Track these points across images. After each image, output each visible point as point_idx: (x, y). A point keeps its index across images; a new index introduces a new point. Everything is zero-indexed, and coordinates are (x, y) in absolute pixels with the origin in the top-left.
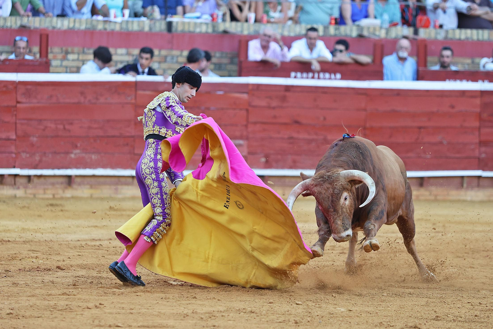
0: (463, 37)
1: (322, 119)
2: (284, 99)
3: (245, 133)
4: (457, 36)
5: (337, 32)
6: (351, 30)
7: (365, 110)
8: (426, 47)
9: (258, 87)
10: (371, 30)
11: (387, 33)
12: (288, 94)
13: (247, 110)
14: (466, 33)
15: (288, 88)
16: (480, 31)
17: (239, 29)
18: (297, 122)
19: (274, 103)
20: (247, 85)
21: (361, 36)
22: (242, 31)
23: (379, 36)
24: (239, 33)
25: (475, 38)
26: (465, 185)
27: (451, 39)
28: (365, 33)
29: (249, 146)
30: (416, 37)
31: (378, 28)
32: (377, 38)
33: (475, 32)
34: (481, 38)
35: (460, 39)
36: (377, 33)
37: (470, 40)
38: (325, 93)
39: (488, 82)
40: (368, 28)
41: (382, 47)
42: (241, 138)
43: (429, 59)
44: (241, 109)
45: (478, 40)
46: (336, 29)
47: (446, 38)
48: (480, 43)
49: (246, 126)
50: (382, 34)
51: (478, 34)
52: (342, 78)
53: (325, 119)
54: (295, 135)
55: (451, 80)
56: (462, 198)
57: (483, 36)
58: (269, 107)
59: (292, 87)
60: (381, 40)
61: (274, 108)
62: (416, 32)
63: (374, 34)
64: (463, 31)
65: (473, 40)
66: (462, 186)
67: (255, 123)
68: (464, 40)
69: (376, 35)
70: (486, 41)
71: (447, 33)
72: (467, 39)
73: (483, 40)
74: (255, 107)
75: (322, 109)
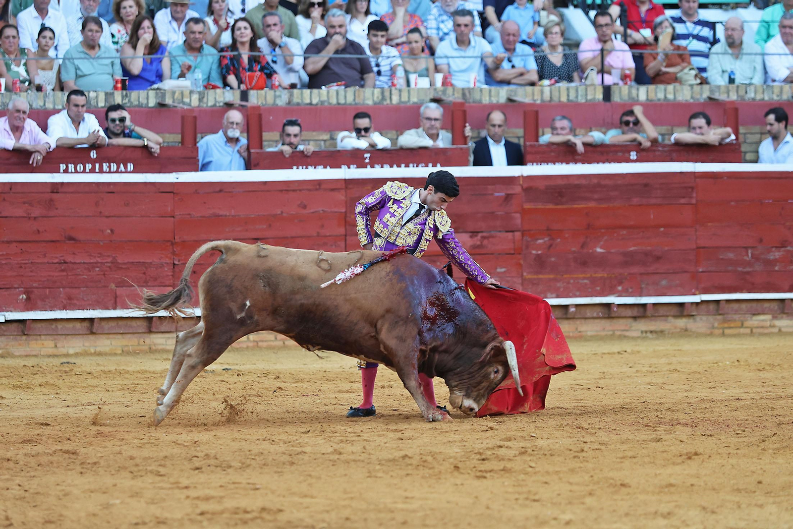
0: (315, 101)
1: (109, 231)
2: (50, 204)
4: (307, 101)
5: (126, 101)
6: (148, 98)
7: (172, 216)
8: (260, 116)
9: (11, 186)
10: (177, 95)
11: (201, 100)
12: (55, 196)
14: (319, 94)
15: (56, 187)
16: (341, 91)
18: (71, 238)
19: (36, 212)
21: (162, 105)
23: (190, 105)
25: (334, 101)
27: (298, 104)
28: (168, 101)
30: (244, 103)
31: (187, 93)
32: (185, 107)
34: (342, 101)
35: (310, 104)
36: (187, 100)
37: (326, 104)
38: (111, 192)
39: (356, 167)
40: (174, 93)
41: (195, 118)
43: (266, 135)
45: (337, 104)
46: (124, 96)
47: (289, 103)
48: (340, 108)
50: (195, 101)
51: (337, 95)
52: (136, 170)
53: (112, 231)
54: (69, 259)
57: (345, 97)
58: (28, 218)
59: (62, 184)
60: (192, 110)
61: (35, 218)
62: (244, 96)
63: (181, 101)
65: (330, 104)
68: (317, 104)
69: (184, 103)
70: (350, 104)
71: (291, 95)
72: (322, 102)
73: (345, 104)
74: (6, 217)
75: (107, 217)
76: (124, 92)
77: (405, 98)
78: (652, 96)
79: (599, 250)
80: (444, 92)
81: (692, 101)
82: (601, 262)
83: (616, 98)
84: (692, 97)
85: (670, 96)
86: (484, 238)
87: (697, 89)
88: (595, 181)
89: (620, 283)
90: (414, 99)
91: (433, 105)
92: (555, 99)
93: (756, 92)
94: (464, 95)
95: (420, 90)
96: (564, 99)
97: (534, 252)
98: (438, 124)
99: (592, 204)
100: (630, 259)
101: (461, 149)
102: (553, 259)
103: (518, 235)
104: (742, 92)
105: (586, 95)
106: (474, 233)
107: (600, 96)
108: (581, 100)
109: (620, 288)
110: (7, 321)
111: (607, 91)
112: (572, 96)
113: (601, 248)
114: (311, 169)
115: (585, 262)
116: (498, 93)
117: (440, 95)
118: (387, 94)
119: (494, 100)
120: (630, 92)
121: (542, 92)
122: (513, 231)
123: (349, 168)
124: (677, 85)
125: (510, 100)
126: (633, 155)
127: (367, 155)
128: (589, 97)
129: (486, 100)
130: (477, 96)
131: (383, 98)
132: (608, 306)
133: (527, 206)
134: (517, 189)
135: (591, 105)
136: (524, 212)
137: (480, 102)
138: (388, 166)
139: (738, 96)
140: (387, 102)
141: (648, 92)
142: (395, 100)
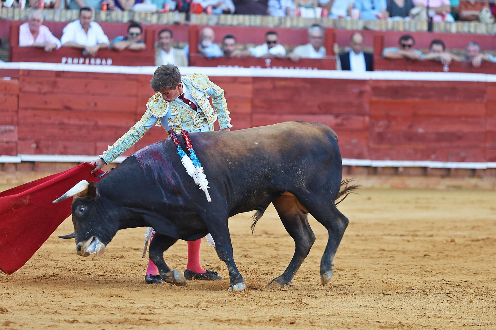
0: (235, 23)
1: (93, 105)
2: (54, 84)
3: (15, 119)
4: (229, 22)
5: (108, 18)
6: (123, 16)
7: (136, 96)
9: (29, 72)
10: (143, 15)
11: (159, 19)
12: (58, 79)
13: (18, 96)
14: (238, 19)
15: (59, 74)
16: (253, 17)
17: (10, 15)
18: (68, 108)
19: (46, 89)
20: (17, 71)
22: (13, 17)
23: (150, 21)
24: (11, 19)
25: (247, 23)
27: (223, 25)
28: (137, 19)
29: (19, 132)
30: (187, 23)
31: (149, 14)
32: (148, 24)
34: (253, 24)
35: (231, 26)
36: (149, 19)
37: (242, 26)
38: (96, 78)
39: (260, 68)
40: (140, 13)
41: (154, 32)
42: (12, 123)
44: (12, 95)
45: (250, 26)
46: (107, 15)
47: (218, 24)
48: (252, 29)
49: (17, 112)
50: (154, 20)
51: (250, 20)
52: (114, 64)
53: (96, 104)
54: (66, 121)
55: (223, 66)
57: (255, 21)
58: (40, 93)
59: (63, 72)
60: (152, 26)
61: (44, 94)
62: (188, 18)
63: (145, 19)
64: (235, 17)
65: (245, 26)
67: (26, 109)
68: (236, 26)
69: (148, 21)
70: (258, 27)
71: (219, 19)
72: (239, 25)
73: (255, 26)
74: (25, 92)
75: (93, 95)
76: (108, 12)
77: (295, 23)
78: (460, 30)
79: (421, 130)
80: (321, 21)
81: (487, 35)
82: (422, 138)
83: (436, 29)
84: (487, 31)
85: (472, 30)
86: (343, 119)
87: (490, 26)
88: (419, 84)
89: (434, 152)
90: (301, 25)
91: (317, 29)
92: (396, 29)
94: (335, 23)
96: (401, 28)
97: (377, 130)
99: (417, 100)
100: (441, 137)
101: (331, 60)
102: (389, 135)
103: (367, 119)
105: (416, 26)
106: (337, 116)
107: (425, 27)
108: (413, 30)
109: (433, 156)
110: (23, 162)
111: (430, 25)
112: (407, 27)
113: (422, 128)
114: (230, 68)
115: (411, 137)
116: (357, 23)
118: (283, 21)
119: (355, 27)
120: (445, 27)
121: (387, 24)
122: (363, 115)
123: (256, 68)
124: (477, 23)
125: (365, 28)
126: (446, 68)
127: (268, 61)
128: (419, 28)
129: (349, 27)
130: (343, 24)
131: (280, 23)
132: (425, 169)
133: (374, 99)
134: (368, 88)
135: (419, 33)
136: (371, 103)
137: (345, 28)
138: (283, 68)
140: (283, 26)
141: (457, 27)
142: (288, 24)
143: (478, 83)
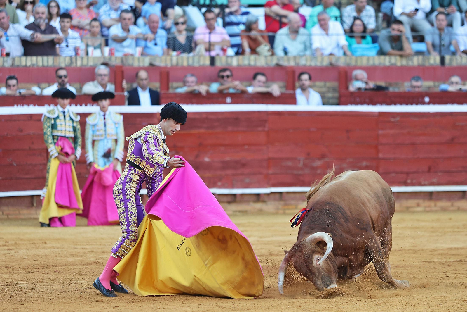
0: (29, 64)
4: (24, 64)
14: (31, 60)
16: (45, 58)
25: (40, 64)
26: (35, 205)
27: (18, 66)
33: (40, 58)
34: (45, 64)
35: (26, 66)
37: (35, 66)
45: (43, 66)
47: (13, 65)
48: (45, 69)
51: (43, 60)
55: (19, 105)
56: (32, 217)
57: (48, 62)
64: (29, 58)
65: (38, 66)
66: (33, 205)
68: (30, 66)
70: (51, 67)
71: (14, 60)
72: (33, 65)
73: (48, 66)
77: (85, 62)
78: (241, 63)
79: (207, 159)
80: (110, 59)
81: (266, 67)
82: (208, 167)
83: (218, 64)
84: (266, 64)
85: (252, 63)
87: (269, 58)
88: (204, 116)
89: (220, 180)
90: (91, 63)
91: (103, 67)
92: (180, 64)
93: (306, 60)
94: (122, 61)
95: (94, 58)
96: (185, 64)
98: (106, 79)
99: (202, 131)
100: (226, 166)
101: (120, 96)
104: (297, 61)
105: (199, 61)
107: (208, 62)
108: (196, 65)
109: (219, 184)
111: (213, 60)
112: (191, 62)
113: (208, 158)
114: (25, 107)
115: (197, 167)
116: (143, 61)
117: (107, 61)
118: (74, 60)
119: (141, 65)
120: (227, 61)
121: (171, 60)
123: (49, 106)
124: (257, 56)
125: (151, 65)
126: (229, 100)
128: (202, 63)
129: (136, 64)
130: (130, 61)
131: (72, 62)
135: (202, 68)
137: (132, 65)
138: (75, 105)
139: (296, 63)
140: (74, 65)
141: (238, 61)
142: (79, 64)
143: (259, 112)
